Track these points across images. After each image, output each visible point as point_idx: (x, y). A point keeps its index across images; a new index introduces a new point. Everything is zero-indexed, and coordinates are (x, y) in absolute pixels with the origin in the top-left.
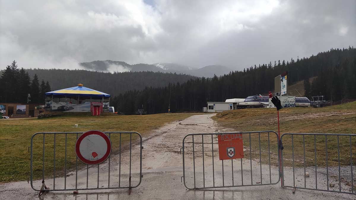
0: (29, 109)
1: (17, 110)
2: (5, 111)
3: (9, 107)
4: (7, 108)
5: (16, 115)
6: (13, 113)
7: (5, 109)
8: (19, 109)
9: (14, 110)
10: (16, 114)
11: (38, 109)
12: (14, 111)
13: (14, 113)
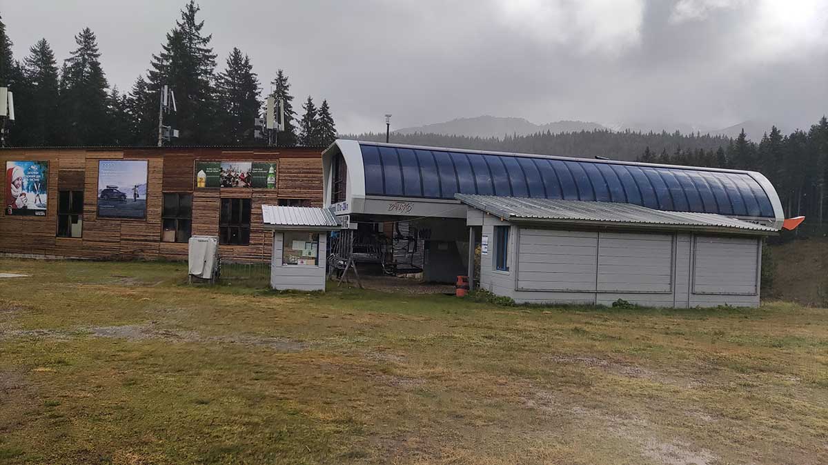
0: (165, 185)
1: (104, 192)
2: (44, 197)
3: (63, 176)
4: (54, 180)
5: (99, 223)
6: (81, 211)
7: (43, 186)
8: (112, 184)
9: (86, 194)
10: (94, 216)
11: (212, 184)
12: (88, 197)
13: (86, 208)
